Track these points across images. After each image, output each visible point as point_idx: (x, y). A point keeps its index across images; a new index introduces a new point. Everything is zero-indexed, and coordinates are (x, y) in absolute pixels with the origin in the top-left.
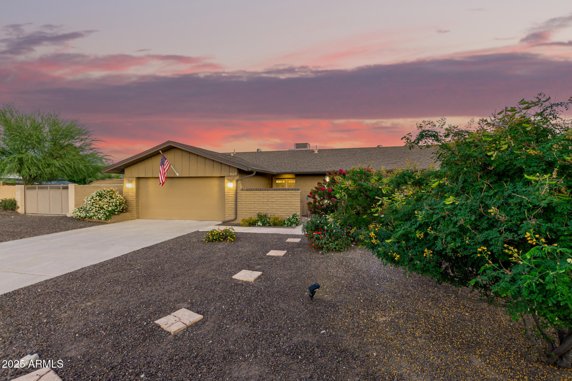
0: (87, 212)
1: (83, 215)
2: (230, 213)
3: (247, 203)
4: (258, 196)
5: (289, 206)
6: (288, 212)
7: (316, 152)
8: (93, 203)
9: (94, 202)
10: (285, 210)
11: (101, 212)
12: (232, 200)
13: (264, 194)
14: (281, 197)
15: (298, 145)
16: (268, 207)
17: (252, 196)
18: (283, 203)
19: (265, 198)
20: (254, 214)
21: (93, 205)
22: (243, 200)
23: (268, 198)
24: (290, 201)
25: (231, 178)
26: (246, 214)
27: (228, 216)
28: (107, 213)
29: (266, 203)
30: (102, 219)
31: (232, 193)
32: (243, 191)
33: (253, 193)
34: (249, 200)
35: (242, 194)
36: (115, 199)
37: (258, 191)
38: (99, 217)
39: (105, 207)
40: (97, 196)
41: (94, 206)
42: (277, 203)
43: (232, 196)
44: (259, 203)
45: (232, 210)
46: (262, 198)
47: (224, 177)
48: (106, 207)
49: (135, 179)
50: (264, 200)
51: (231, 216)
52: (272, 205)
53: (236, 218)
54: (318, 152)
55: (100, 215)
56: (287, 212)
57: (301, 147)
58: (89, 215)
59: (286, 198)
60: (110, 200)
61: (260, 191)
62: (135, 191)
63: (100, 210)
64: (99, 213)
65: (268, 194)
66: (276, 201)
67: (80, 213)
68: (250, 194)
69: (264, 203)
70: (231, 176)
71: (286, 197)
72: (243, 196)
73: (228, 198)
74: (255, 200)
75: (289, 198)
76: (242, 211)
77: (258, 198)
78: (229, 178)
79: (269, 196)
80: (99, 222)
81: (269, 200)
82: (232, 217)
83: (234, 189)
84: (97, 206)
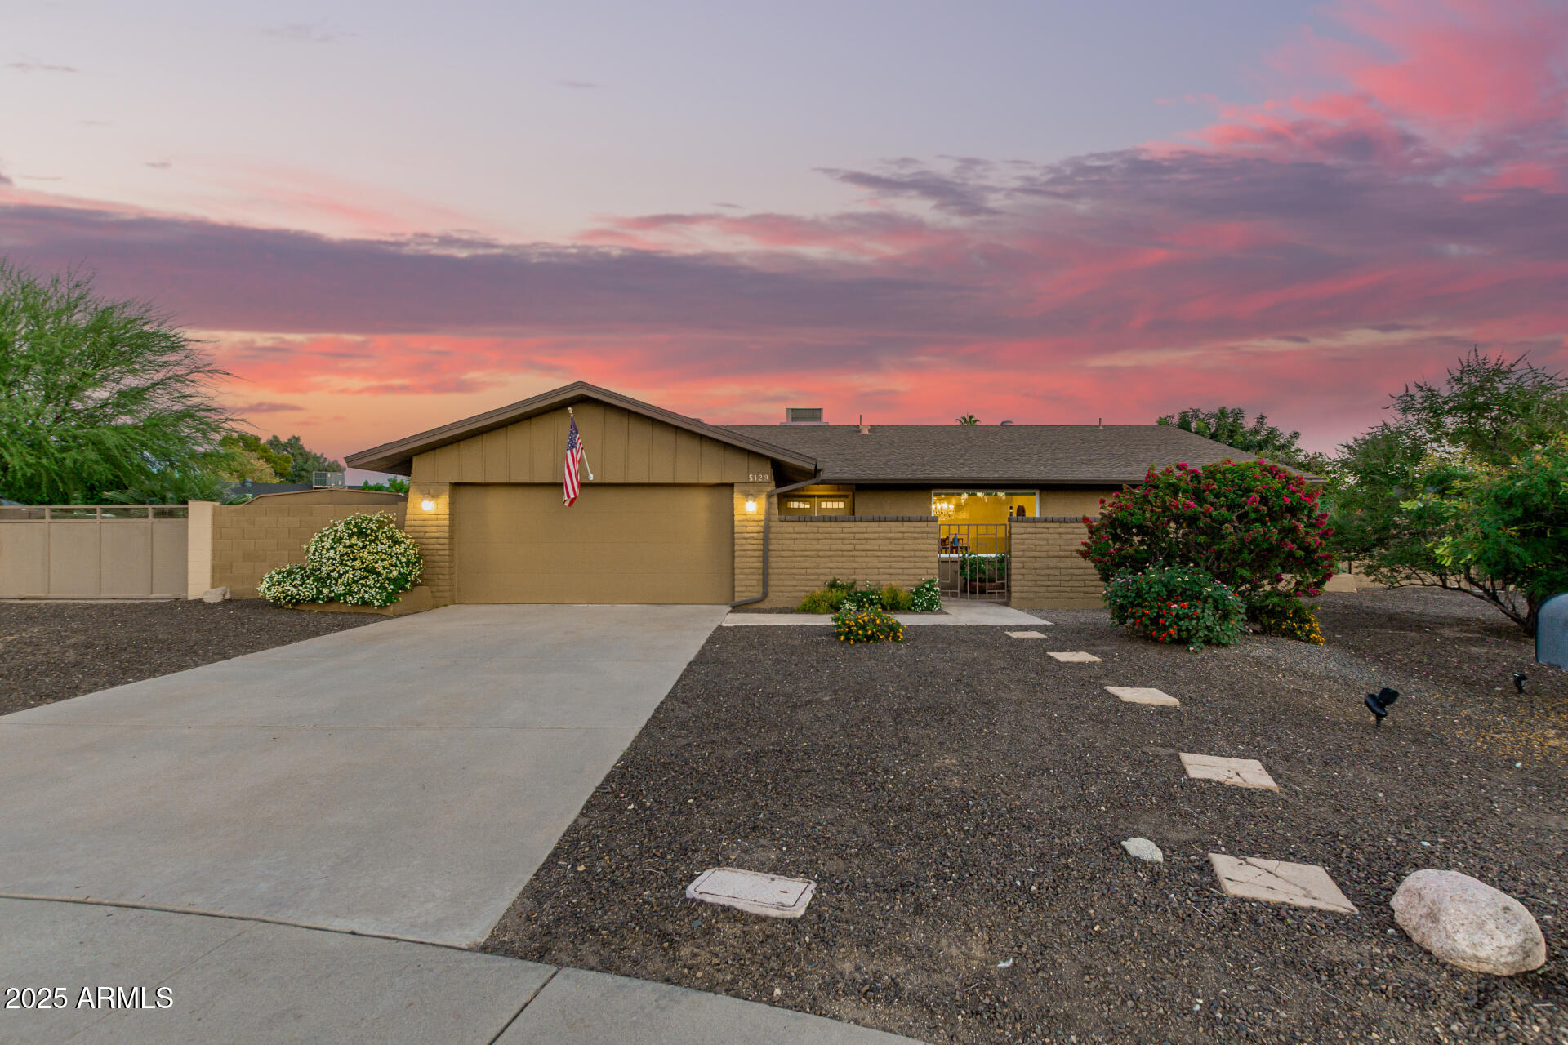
0: (321, 582)
1: (308, 590)
2: (748, 583)
3: (796, 553)
4: (827, 535)
5: (910, 562)
6: (907, 577)
7: (866, 432)
8: (343, 555)
9: (347, 553)
10: (900, 571)
11: (370, 582)
12: (755, 547)
13: (846, 530)
14: (890, 539)
15: (796, 414)
16: (856, 565)
17: (810, 536)
18: (894, 553)
19: (847, 541)
20: (819, 583)
21: (342, 560)
22: (785, 547)
23: (855, 541)
24: (913, 547)
25: (751, 489)
26: (794, 583)
27: (743, 589)
28: (389, 584)
29: (851, 553)
30: (376, 603)
31: (754, 530)
32: (785, 524)
33: (815, 530)
34: (803, 547)
35: (782, 530)
36: (403, 545)
37: (828, 524)
38: (367, 596)
39: (379, 566)
40: (353, 534)
41: (346, 565)
42: (879, 554)
43: (755, 535)
44: (831, 553)
45: (752, 574)
46: (839, 542)
47: (732, 485)
48: (384, 568)
49: (447, 488)
50: (844, 547)
51: (749, 588)
52: (866, 559)
53: (765, 595)
54: (869, 431)
55: (366, 592)
56: (904, 577)
57: (804, 419)
58: (330, 592)
59: (903, 541)
60: (390, 547)
61: (834, 524)
62: (447, 523)
63: (367, 577)
64: (363, 585)
65: (855, 530)
66: (877, 548)
67: (294, 586)
68: (807, 530)
69: (845, 553)
70: (754, 483)
71: (903, 538)
72: (786, 536)
73: (744, 541)
74: (819, 547)
75: (909, 541)
76: (782, 577)
77: (829, 541)
78: (745, 488)
79: (858, 536)
80: (365, 612)
81: (858, 547)
82: (756, 593)
83: (762, 517)
84: (357, 564)
